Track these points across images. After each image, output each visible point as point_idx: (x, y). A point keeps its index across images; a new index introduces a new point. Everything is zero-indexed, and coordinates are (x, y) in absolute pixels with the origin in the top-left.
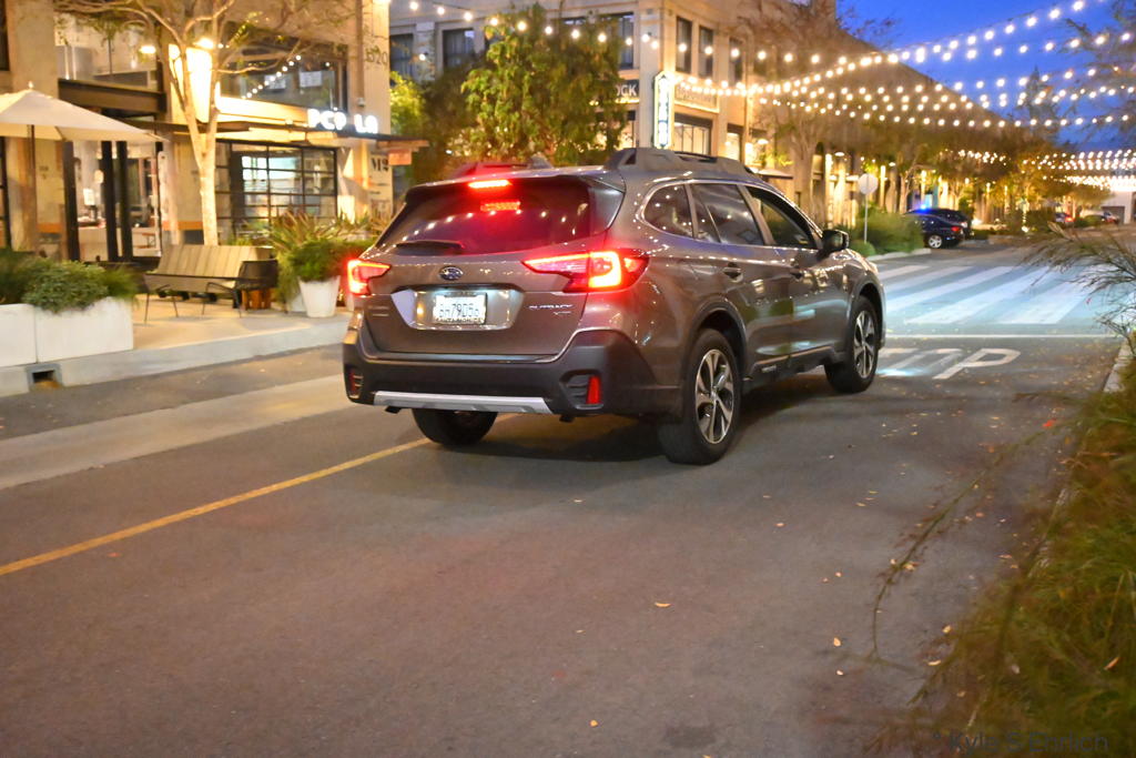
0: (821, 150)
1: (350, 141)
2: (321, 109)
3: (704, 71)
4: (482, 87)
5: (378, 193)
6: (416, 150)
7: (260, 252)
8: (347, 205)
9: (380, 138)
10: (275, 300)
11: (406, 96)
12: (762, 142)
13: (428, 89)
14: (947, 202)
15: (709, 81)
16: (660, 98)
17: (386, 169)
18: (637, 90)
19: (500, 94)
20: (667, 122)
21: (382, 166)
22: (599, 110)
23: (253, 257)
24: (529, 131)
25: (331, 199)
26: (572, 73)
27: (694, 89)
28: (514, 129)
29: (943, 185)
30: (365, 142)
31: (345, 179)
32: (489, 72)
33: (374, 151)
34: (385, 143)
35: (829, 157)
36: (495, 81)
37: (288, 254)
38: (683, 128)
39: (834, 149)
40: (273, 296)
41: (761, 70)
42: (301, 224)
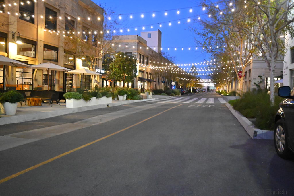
3: (142, 63)
16: (137, 67)
19: (116, 67)
20: (138, 72)
27: (142, 66)
36: (115, 64)
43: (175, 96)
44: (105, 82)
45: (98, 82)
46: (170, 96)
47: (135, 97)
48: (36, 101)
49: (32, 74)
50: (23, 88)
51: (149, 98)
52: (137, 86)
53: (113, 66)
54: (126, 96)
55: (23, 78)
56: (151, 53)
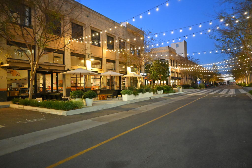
3: (173, 66)
16: (169, 69)
19: (154, 70)
41: (179, 66)
43: (200, 89)
44: (147, 81)
45: (142, 82)
46: (197, 90)
47: (169, 91)
48: (103, 97)
49: (100, 79)
50: (95, 88)
51: (180, 91)
52: (170, 83)
53: (152, 70)
54: (162, 90)
55: (95, 82)
56: (179, 58)
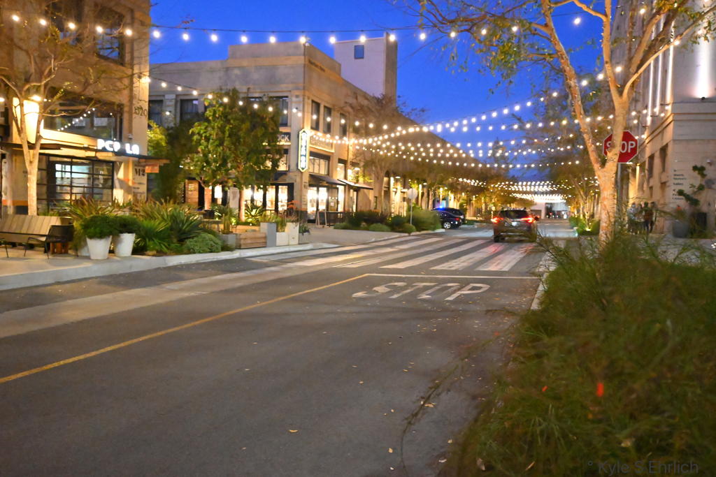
0: (388, 175)
1: (123, 158)
2: (106, 139)
3: (326, 130)
4: (202, 132)
5: (138, 188)
6: (162, 165)
7: (63, 220)
8: (119, 195)
9: (140, 157)
10: (70, 249)
11: (157, 135)
12: (357, 169)
13: (170, 131)
14: (454, 204)
15: (328, 136)
16: (302, 143)
17: (144, 175)
18: (289, 138)
19: (212, 136)
20: (305, 156)
21: (141, 173)
22: (268, 148)
23: (58, 223)
24: (228, 157)
25: (109, 191)
26: (254, 127)
27: (321, 139)
28: (220, 156)
29: (451, 196)
30: (131, 159)
31: (118, 179)
32: (206, 124)
33: (136, 164)
34: (144, 160)
35: (392, 179)
36: (209, 129)
37: (80, 222)
38: (314, 159)
39: (395, 175)
40: (70, 246)
41: (357, 131)
42: (90, 205)
43: (418, 233)
46: (397, 235)
51: (278, 243)
52: (303, 200)
53: (200, 136)
56: (351, 100)
